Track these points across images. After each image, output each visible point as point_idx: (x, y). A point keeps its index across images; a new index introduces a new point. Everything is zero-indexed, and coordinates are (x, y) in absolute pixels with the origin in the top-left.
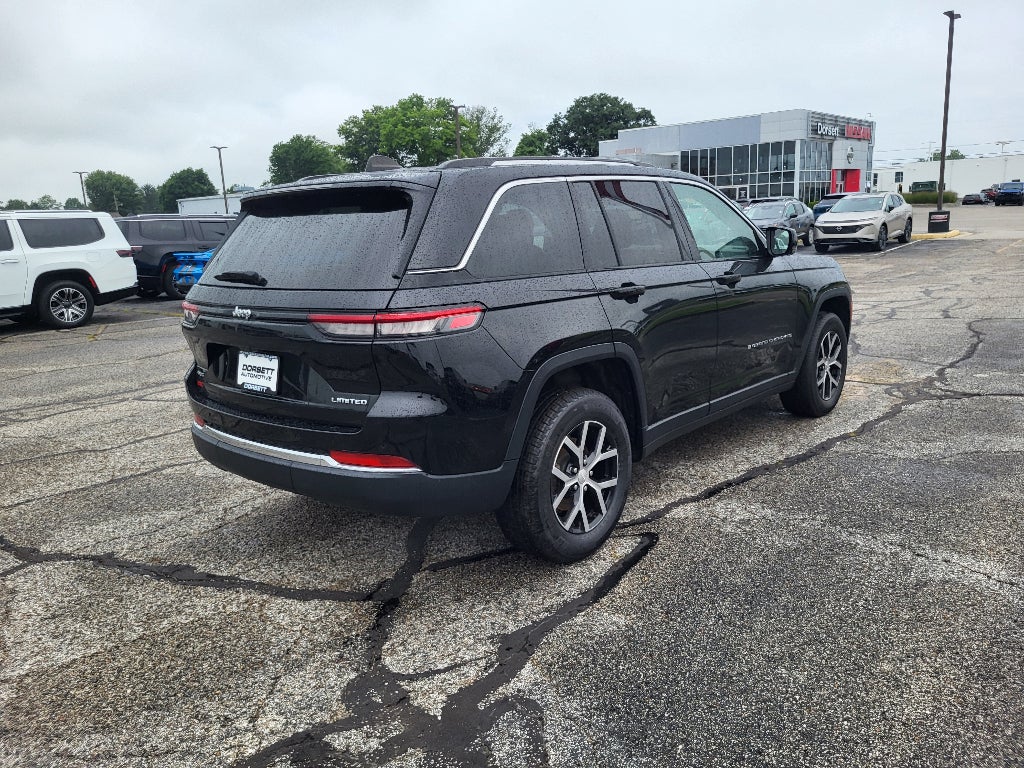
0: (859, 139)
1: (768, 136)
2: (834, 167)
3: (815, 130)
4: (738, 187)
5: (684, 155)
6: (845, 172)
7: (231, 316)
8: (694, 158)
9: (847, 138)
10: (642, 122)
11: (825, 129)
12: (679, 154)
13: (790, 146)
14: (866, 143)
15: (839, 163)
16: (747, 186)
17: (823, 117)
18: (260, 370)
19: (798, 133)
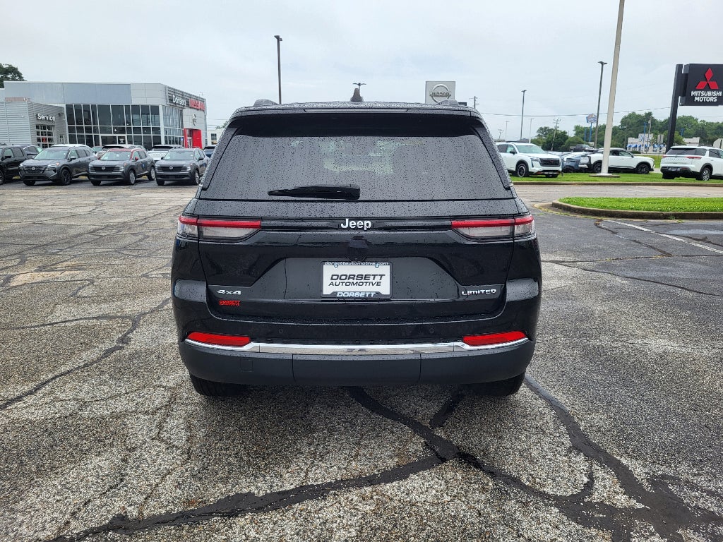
0: (198, 109)
1: (137, 100)
2: (185, 127)
3: (171, 100)
4: (117, 135)
5: (69, 108)
6: (191, 131)
8: (78, 111)
9: (191, 108)
10: (10, 76)
11: (176, 100)
12: (64, 106)
13: (155, 110)
14: (202, 112)
15: (188, 125)
16: (126, 135)
17: (175, 91)
19: (159, 101)
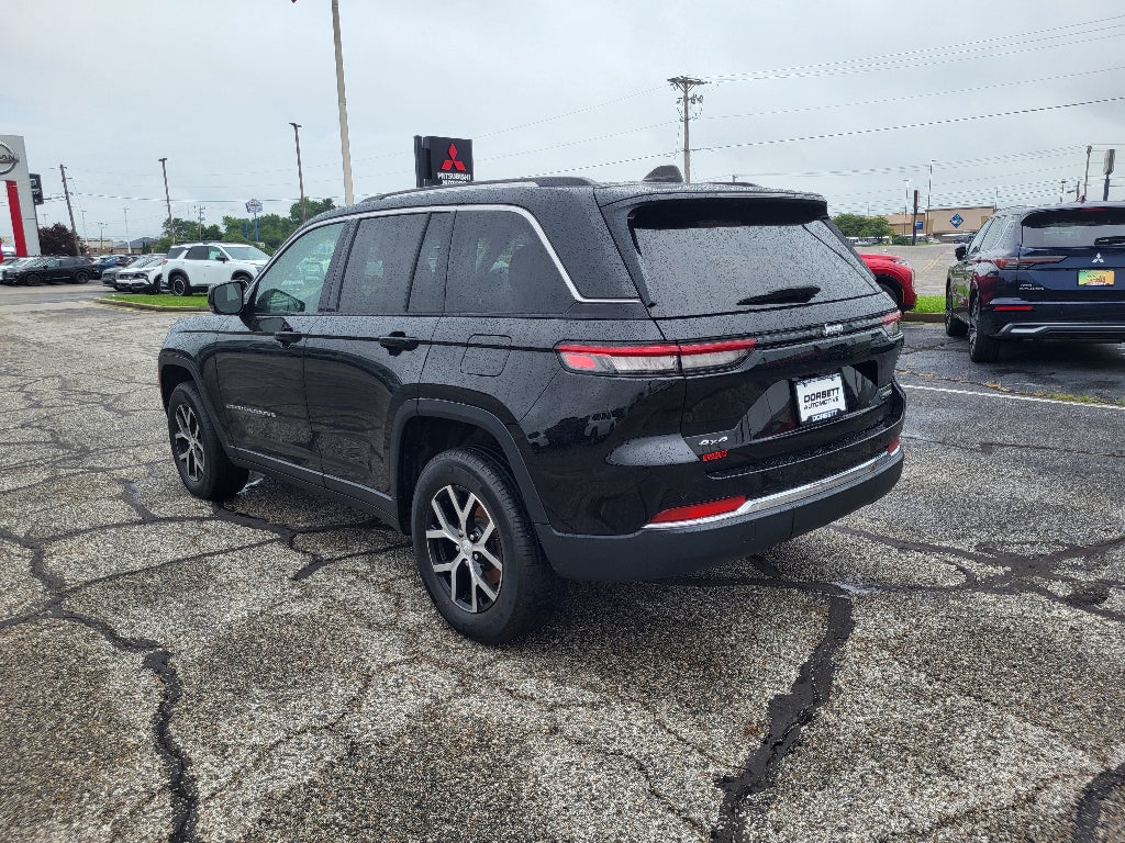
7: (822, 336)
18: (826, 394)
